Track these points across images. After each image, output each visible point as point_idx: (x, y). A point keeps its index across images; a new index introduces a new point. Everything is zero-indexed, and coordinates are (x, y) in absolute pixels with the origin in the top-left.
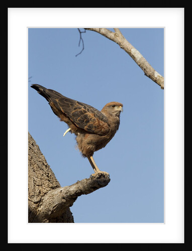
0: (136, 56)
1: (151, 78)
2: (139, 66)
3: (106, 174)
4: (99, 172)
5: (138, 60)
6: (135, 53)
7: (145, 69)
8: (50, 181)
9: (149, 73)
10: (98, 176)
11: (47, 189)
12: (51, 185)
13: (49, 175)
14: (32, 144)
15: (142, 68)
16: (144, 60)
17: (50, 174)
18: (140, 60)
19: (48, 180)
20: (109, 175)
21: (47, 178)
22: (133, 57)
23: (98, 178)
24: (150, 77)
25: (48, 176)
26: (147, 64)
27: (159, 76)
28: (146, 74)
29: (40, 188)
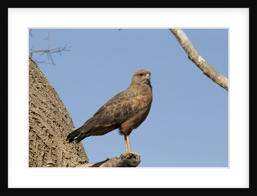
0: (182, 37)
1: (194, 62)
2: (184, 48)
3: (137, 155)
4: (130, 152)
5: (183, 42)
6: (181, 35)
7: (189, 52)
8: (79, 155)
9: (193, 57)
10: (128, 156)
11: (76, 163)
12: (80, 160)
13: (79, 150)
14: (66, 116)
15: (186, 50)
16: (189, 43)
17: (80, 148)
18: (186, 42)
19: (78, 154)
20: (140, 156)
21: (76, 152)
22: (179, 39)
23: (128, 158)
24: (193, 60)
25: (77, 150)
26: (192, 48)
27: (203, 61)
28: (189, 58)
29: (69, 162)
